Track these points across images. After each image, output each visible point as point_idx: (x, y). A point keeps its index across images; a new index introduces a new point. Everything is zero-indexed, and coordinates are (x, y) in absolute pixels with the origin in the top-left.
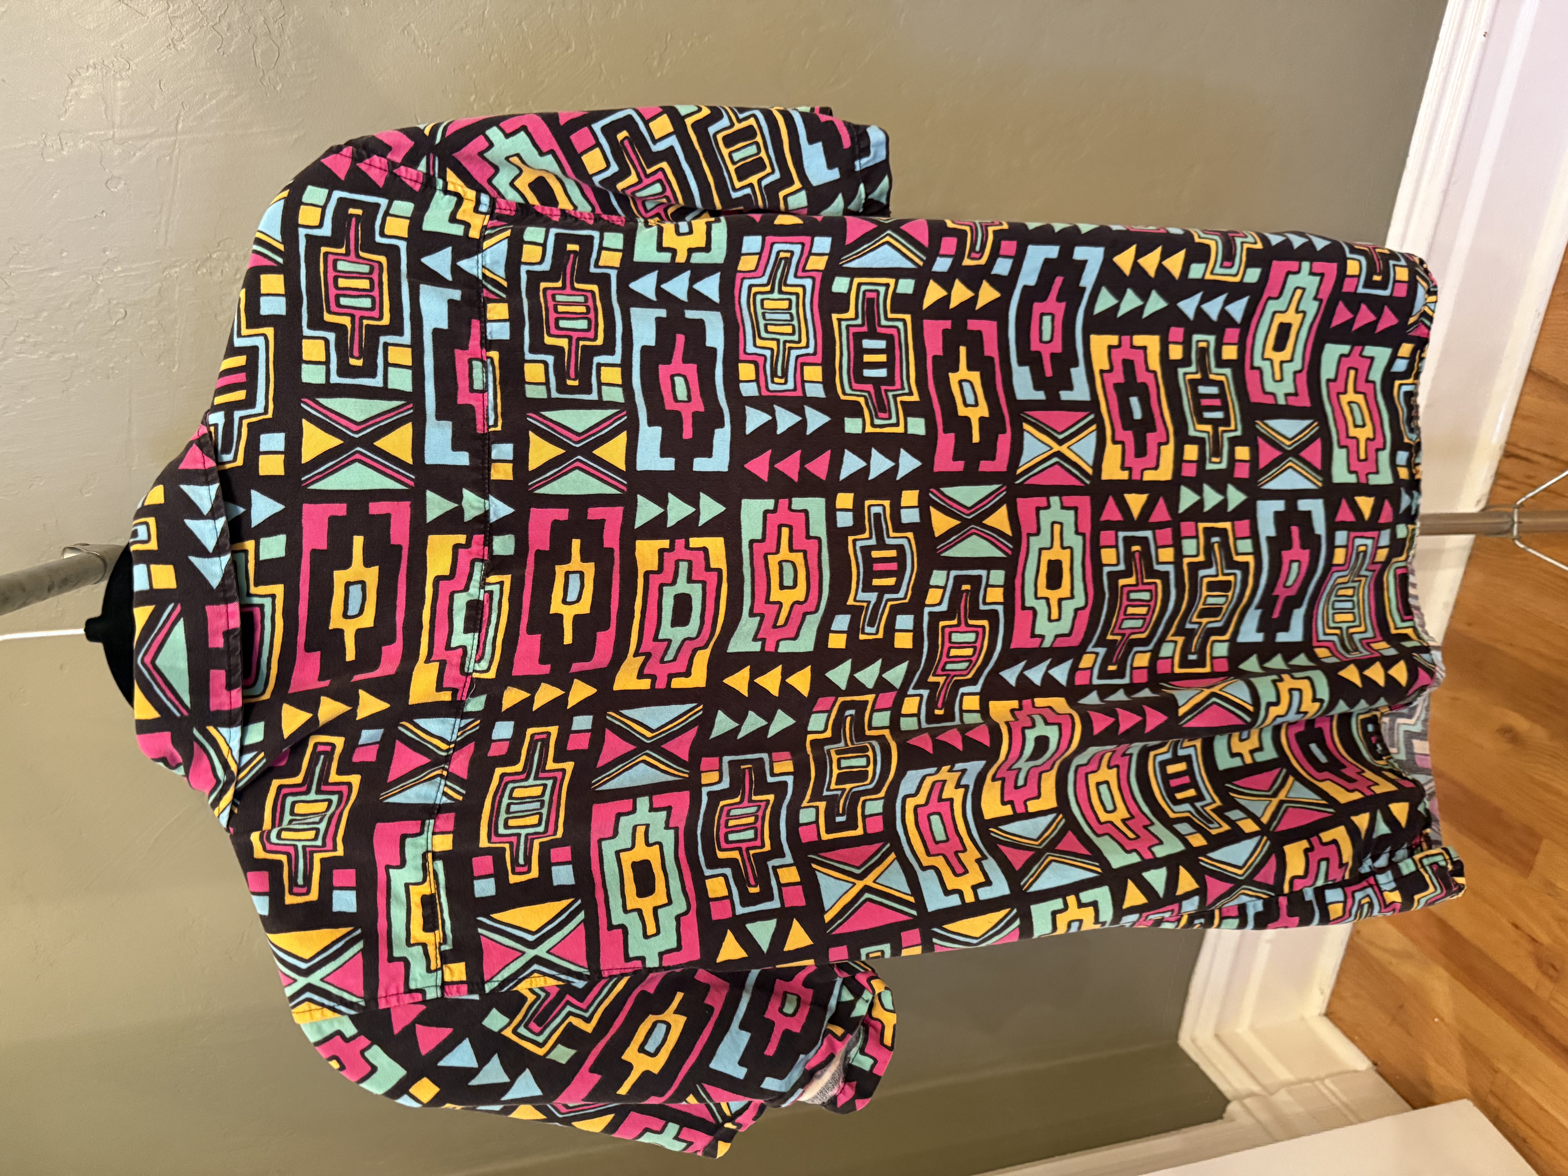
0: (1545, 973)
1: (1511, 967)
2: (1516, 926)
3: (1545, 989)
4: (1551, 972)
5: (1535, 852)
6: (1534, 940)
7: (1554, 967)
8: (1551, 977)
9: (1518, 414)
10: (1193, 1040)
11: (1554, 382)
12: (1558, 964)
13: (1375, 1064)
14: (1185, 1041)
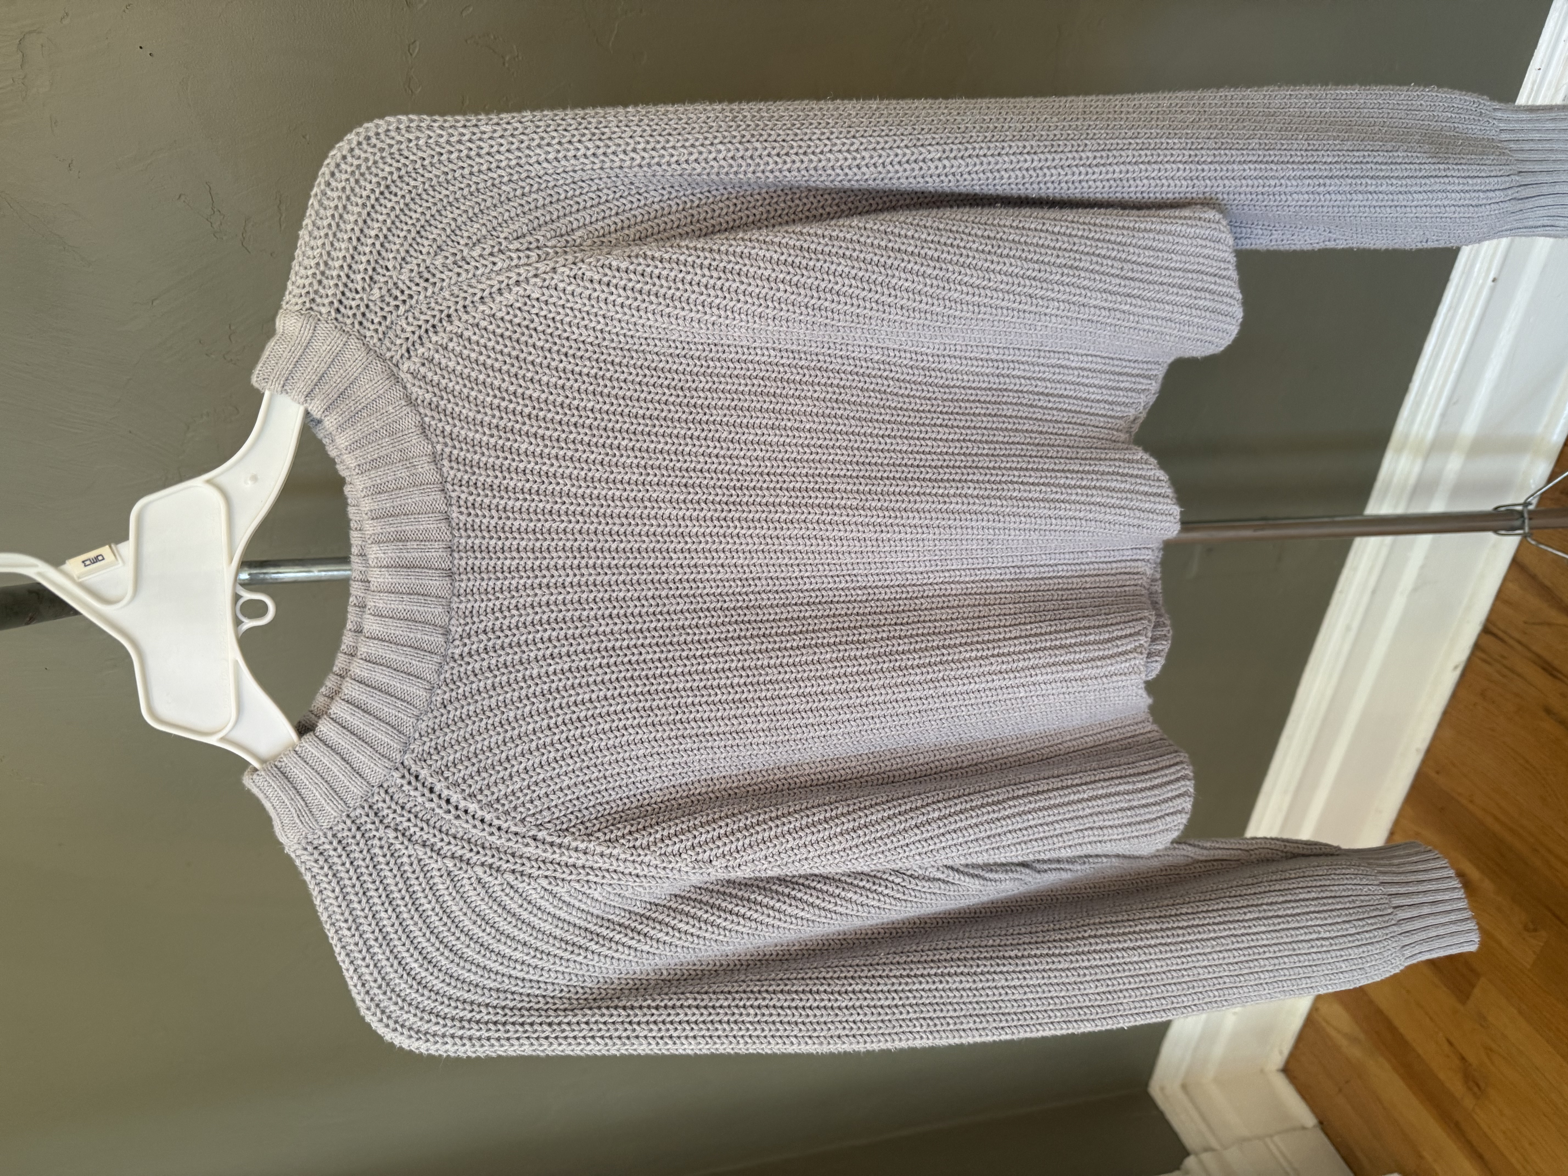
0: (1470, 1089)
1: (1442, 1076)
2: (1450, 1043)
3: (1469, 1102)
4: (1476, 1089)
5: (1473, 986)
6: (1463, 1059)
7: (1478, 1085)
8: (1474, 1094)
9: (1500, 596)
10: (1162, 1089)
11: (1533, 577)
12: (1482, 1085)
13: (1321, 1123)
14: (1155, 1089)
